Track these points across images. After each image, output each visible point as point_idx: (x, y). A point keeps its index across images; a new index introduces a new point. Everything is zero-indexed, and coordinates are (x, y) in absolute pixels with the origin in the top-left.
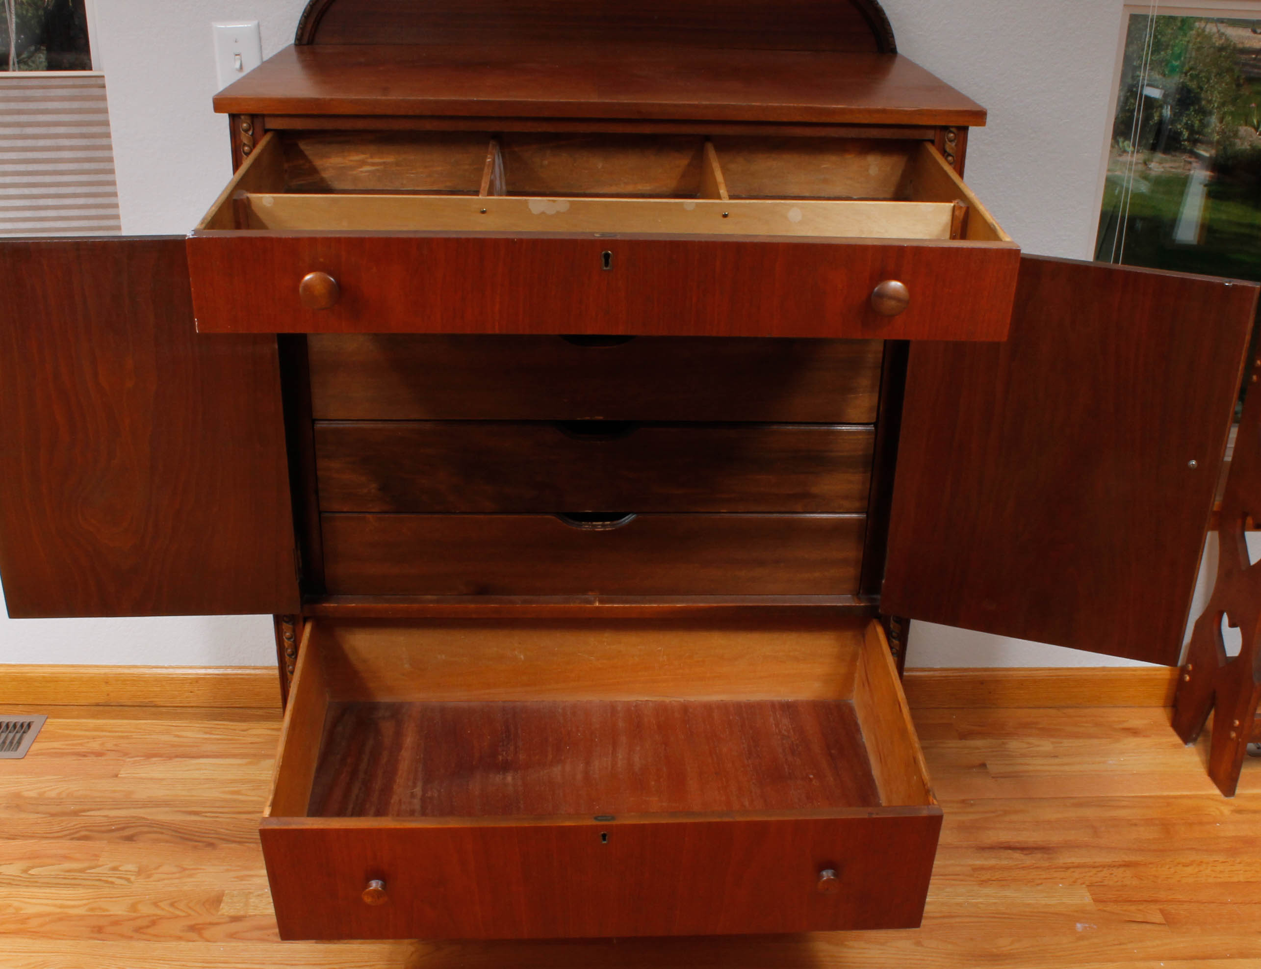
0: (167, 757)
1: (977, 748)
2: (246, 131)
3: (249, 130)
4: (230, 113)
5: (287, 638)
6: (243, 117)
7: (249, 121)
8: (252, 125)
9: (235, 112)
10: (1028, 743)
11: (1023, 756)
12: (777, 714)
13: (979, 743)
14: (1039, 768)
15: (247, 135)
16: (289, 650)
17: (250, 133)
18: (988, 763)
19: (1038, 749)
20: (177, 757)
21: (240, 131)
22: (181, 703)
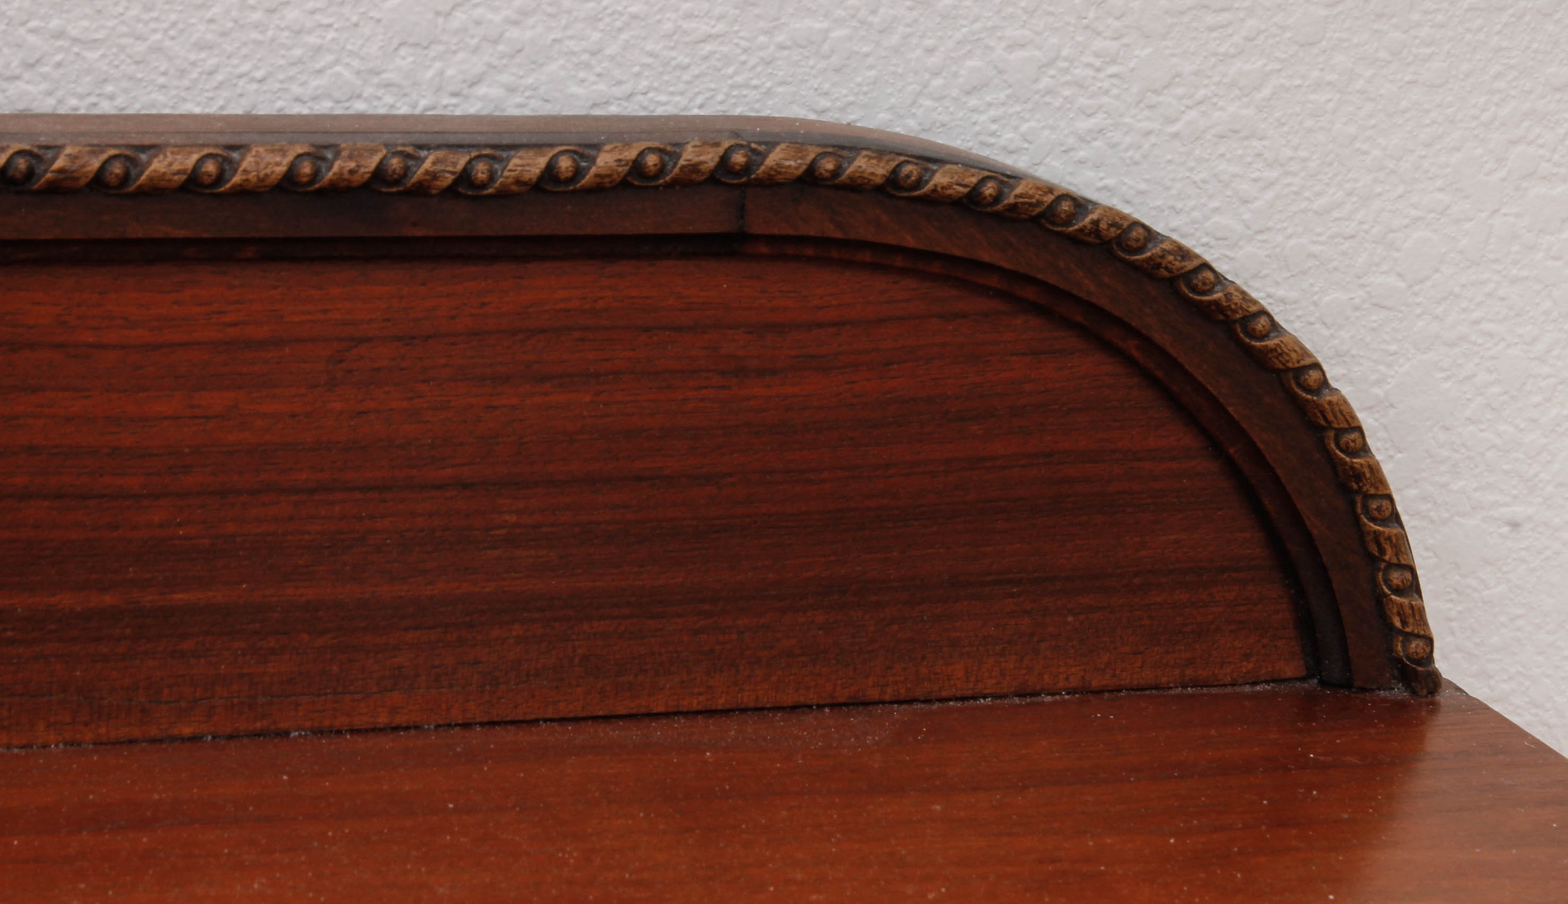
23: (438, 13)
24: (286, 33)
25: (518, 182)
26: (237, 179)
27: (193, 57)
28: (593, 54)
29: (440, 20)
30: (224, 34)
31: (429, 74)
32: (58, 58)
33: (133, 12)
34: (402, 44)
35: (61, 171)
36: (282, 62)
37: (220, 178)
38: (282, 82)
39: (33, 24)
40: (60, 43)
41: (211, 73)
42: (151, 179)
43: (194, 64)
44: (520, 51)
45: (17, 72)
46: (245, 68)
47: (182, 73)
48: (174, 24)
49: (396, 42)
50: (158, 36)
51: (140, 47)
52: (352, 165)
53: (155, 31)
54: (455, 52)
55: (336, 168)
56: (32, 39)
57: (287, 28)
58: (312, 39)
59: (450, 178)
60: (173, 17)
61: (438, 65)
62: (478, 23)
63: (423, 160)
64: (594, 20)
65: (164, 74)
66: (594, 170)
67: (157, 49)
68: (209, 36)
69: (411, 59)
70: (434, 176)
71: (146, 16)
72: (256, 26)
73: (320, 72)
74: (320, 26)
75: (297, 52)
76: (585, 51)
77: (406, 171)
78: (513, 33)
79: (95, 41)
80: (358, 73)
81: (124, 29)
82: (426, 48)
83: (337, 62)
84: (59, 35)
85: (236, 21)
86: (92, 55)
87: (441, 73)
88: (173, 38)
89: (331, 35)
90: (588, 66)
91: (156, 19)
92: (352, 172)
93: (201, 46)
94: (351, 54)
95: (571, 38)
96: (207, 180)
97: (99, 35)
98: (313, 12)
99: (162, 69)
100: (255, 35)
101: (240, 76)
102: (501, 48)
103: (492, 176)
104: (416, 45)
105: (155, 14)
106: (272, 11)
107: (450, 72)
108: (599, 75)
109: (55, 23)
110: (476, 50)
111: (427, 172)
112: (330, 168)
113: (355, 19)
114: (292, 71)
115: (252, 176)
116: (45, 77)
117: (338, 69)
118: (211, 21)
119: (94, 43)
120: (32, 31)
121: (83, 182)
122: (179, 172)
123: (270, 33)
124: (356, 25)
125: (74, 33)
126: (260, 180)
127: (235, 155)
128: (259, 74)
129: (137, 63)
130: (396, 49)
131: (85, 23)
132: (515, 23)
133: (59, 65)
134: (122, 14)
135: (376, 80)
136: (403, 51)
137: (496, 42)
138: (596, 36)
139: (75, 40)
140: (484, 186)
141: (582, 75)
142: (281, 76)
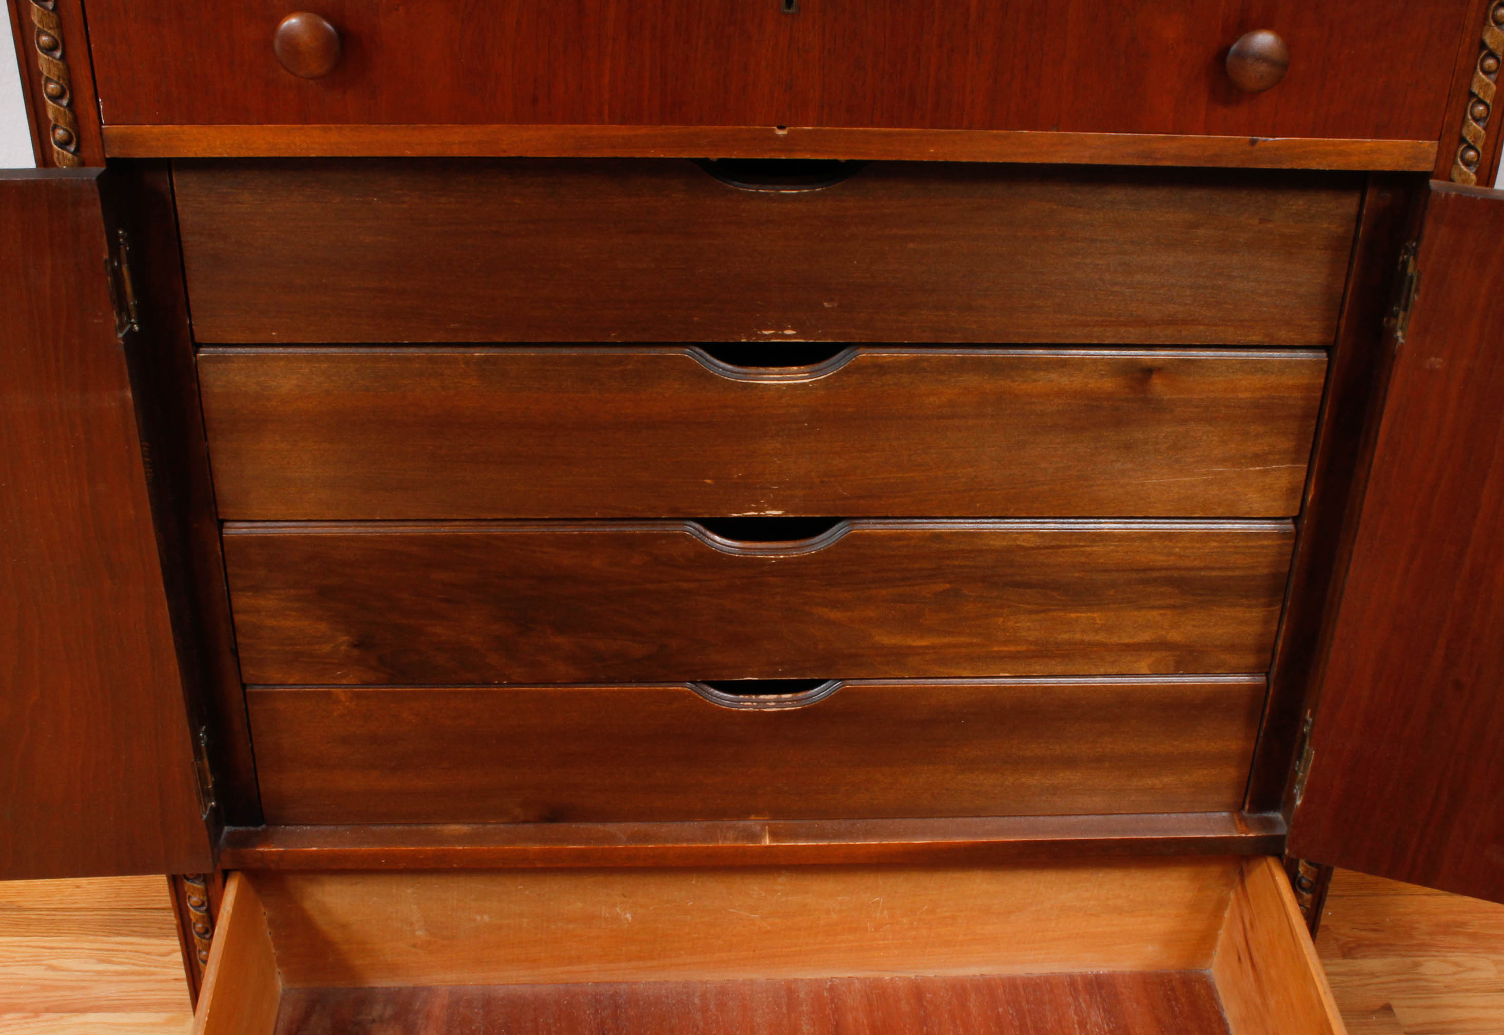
0: (30, 1012)
1: (1373, 975)
5: (194, 907)
10: (1457, 964)
11: (1450, 989)
12: (1081, 1000)
13: (1373, 964)
14: (1480, 1013)
16: (200, 926)
18: (1393, 1003)
19: (1475, 975)
20: (48, 1010)
22: (61, 903)
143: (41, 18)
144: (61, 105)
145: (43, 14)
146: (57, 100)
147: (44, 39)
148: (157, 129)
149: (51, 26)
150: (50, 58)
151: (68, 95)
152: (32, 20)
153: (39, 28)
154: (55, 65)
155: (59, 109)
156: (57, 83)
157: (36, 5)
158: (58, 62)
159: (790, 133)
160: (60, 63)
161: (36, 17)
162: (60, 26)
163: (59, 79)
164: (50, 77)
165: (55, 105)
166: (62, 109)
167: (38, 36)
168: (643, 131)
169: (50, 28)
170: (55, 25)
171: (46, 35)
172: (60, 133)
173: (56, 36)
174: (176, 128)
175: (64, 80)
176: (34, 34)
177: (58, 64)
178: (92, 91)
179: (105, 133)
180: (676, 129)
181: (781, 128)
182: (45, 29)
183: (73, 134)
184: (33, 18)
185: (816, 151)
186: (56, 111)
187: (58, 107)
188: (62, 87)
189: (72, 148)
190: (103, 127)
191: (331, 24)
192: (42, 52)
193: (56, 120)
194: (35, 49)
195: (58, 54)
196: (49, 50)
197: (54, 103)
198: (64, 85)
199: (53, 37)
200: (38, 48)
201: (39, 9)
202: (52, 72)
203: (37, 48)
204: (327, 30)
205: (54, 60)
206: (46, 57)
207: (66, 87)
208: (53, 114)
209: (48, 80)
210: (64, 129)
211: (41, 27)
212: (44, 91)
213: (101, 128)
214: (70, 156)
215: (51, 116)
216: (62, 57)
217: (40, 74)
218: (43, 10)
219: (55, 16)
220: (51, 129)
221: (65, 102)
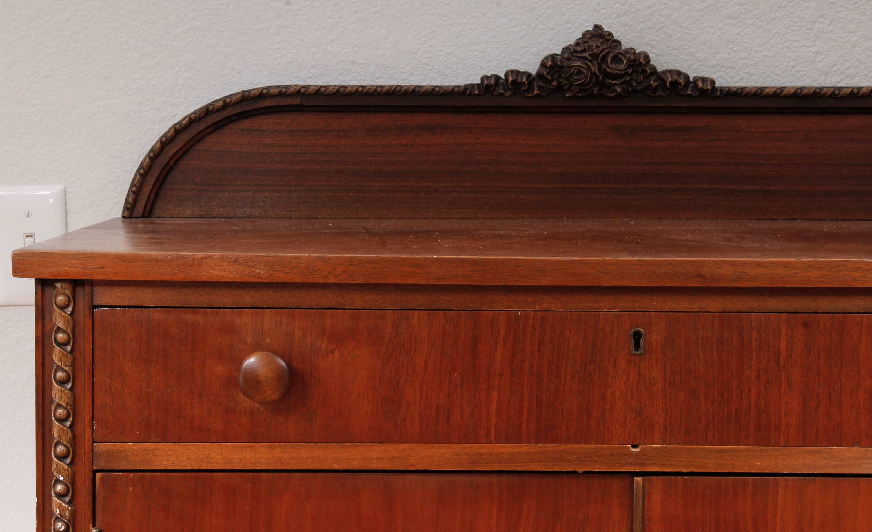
2: (63, 308)
3: (67, 306)
4: (40, 277)
6: (58, 285)
7: (68, 292)
8: (73, 298)
9: (46, 277)
15: (63, 313)
17: (69, 310)
21: (52, 307)
23: (830, 67)
24: (796, 72)
25: (845, 94)
26: (784, 93)
27: (776, 77)
28: (866, 76)
29: (830, 69)
30: (782, 72)
31: (828, 81)
32: (747, 78)
33: (763, 68)
34: (822, 74)
35: (748, 91)
36: (795, 78)
37: (781, 93)
38: (795, 83)
39: (742, 71)
40: (747, 75)
41: (780, 81)
42: (766, 93)
43: (776, 79)
44: (849, 75)
45: (738, 81)
46: (787, 80)
47: (773, 81)
48: (772, 71)
49: (820, 74)
50: (768, 73)
51: (765, 75)
52: (808, 90)
53: (768, 72)
54: (834, 76)
55: (805, 91)
56: (742, 74)
57: (796, 71)
58: (802, 73)
59: (830, 93)
60: (772, 69)
61: (830, 79)
62: (839, 69)
63: (823, 90)
64: (866, 68)
65: (770, 81)
66: (862, 92)
67: (768, 76)
68: (779, 73)
69: (824, 77)
70: (826, 93)
71: (765, 69)
72: (790, 71)
73: (804, 80)
74: (804, 70)
75: (799, 76)
76: (864, 75)
77: (820, 92)
78: (847, 72)
79: (755, 74)
80: (812, 81)
81: (761, 71)
82: (827, 75)
83: (807, 79)
84: (747, 73)
85: (785, 70)
86: (754, 77)
87: (831, 80)
88: (771, 73)
89: (806, 72)
90: (864, 79)
91: (768, 69)
92: (808, 92)
93: (778, 75)
94: (811, 76)
95: (860, 73)
96: (778, 93)
97: (756, 73)
98: (802, 67)
99: (769, 80)
100: (789, 73)
101: (786, 81)
102: (844, 75)
103: (839, 93)
104: (825, 74)
105: (767, 68)
106: (793, 67)
107: (833, 80)
108: (867, 81)
109: (747, 70)
110: (838, 75)
111: (825, 92)
112: (804, 91)
113: (811, 69)
114: (797, 80)
115: (787, 92)
116: (744, 82)
117: (808, 80)
118: (780, 70)
119: (753, 75)
120: (742, 72)
121: (752, 94)
122: (772, 92)
123: (793, 72)
124: (812, 70)
125: (750, 72)
126: (789, 93)
127: (784, 89)
128: (790, 81)
129: (764, 79)
130: (820, 76)
131: (753, 70)
132: (848, 69)
133: (747, 79)
134: (761, 68)
135: (816, 82)
136: (822, 76)
137: (843, 73)
138: (866, 72)
139: (751, 74)
140: (837, 95)
141: (863, 81)
142: (795, 82)
143: (61, 357)
144: (65, 426)
145: (63, 355)
146: (63, 422)
147: (60, 374)
148: (137, 446)
149: (67, 364)
150: (62, 388)
151: (71, 419)
152: (53, 359)
153: (58, 366)
154: (65, 395)
155: (64, 429)
156: (65, 408)
157: (58, 348)
158: (68, 392)
159: (641, 450)
160: (70, 393)
161: (57, 357)
162: (73, 365)
163: (67, 404)
164: (60, 403)
165: (61, 426)
166: (65, 428)
167: (56, 372)
168: (524, 448)
169: (66, 366)
170: (70, 364)
171: (62, 371)
172: (60, 449)
173: (70, 372)
174: (153, 446)
175: (71, 406)
176: (52, 371)
177: (68, 393)
178: (90, 416)
179: (95, 450)
180: (550, 447)
181: (634, 446)
182: (63, 366)
183: (71, 449)
184: (54, 358)
185: (663, 465)
186: (61, 431)
187: (63, 427)
188: (68, 411)
189: (68, 461)
190: (95, 444)
191: (285, 363)
192: (58, 384)
193: (60, 437)
194: (52, 381)
195: (69, 386)
196: (62, 383)
197: (60, 424)
198: (70, 410)
199: (67, 372)
200: (55, 381)
201: (60, 351)
202: (62, 400)
203: (53, 381)
204: (281, 367)
205: (66, 391)
206: (60, 388)
207: (71, 412)
208: (58, 432)
209: (59, 406)
210: (65, 446)
211: (59, 364)
212: (53, 415)
213: (93, 446)
214: (66, 467)
215: (55, 434)
216: (71, 389)
217: (52, 401)
218: (63, 351)
219: (71, 357)
220: (53, 445)
221: (68, 424)
